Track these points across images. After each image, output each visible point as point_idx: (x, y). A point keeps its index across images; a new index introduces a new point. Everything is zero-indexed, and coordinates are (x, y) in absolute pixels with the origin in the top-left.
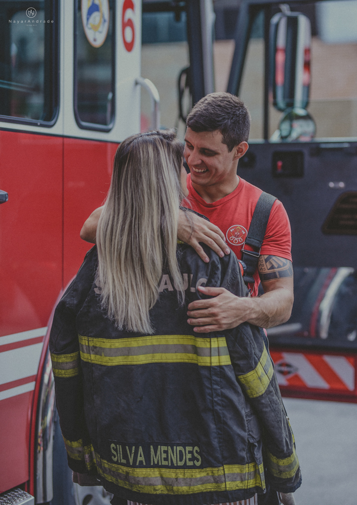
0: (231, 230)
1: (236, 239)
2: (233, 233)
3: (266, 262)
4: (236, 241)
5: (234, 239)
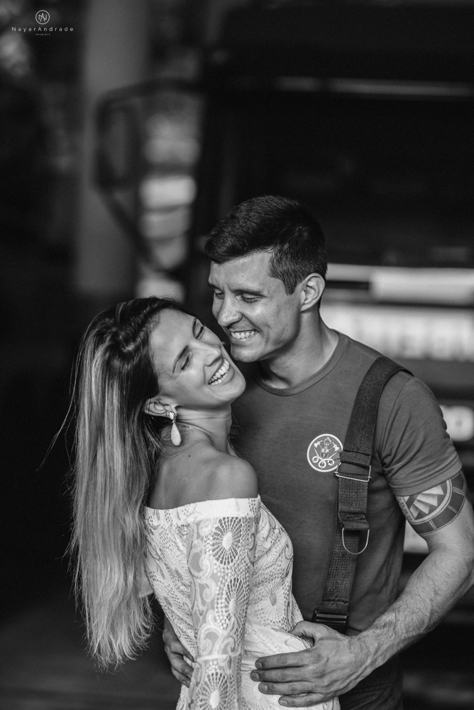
0: (316, 445)
1: (323, 461)
2: (319, 449)
3: (409, 507)
4: (322, 465)
5: (320, 460)
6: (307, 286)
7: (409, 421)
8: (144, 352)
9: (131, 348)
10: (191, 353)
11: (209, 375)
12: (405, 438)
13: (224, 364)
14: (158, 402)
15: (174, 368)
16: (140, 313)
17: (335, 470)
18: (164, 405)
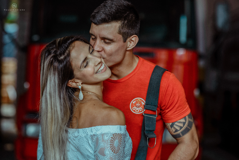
0: (134, 103)
1: (138, 109)
2: (135, 104)
3: (171, 128)
4: (137, 111)
5: (136, 109)
6: (131, 40)
7: (173, 91)
8: (68, 59)
9: (62, 57)
10: (88, 60)
11: (96, 70)
12: (171, 98)
13: (103, 65)
14: (73, 81)
15: (81, 66)
16: (66, 42)
17: (143, 113)
18: (76, 83)
